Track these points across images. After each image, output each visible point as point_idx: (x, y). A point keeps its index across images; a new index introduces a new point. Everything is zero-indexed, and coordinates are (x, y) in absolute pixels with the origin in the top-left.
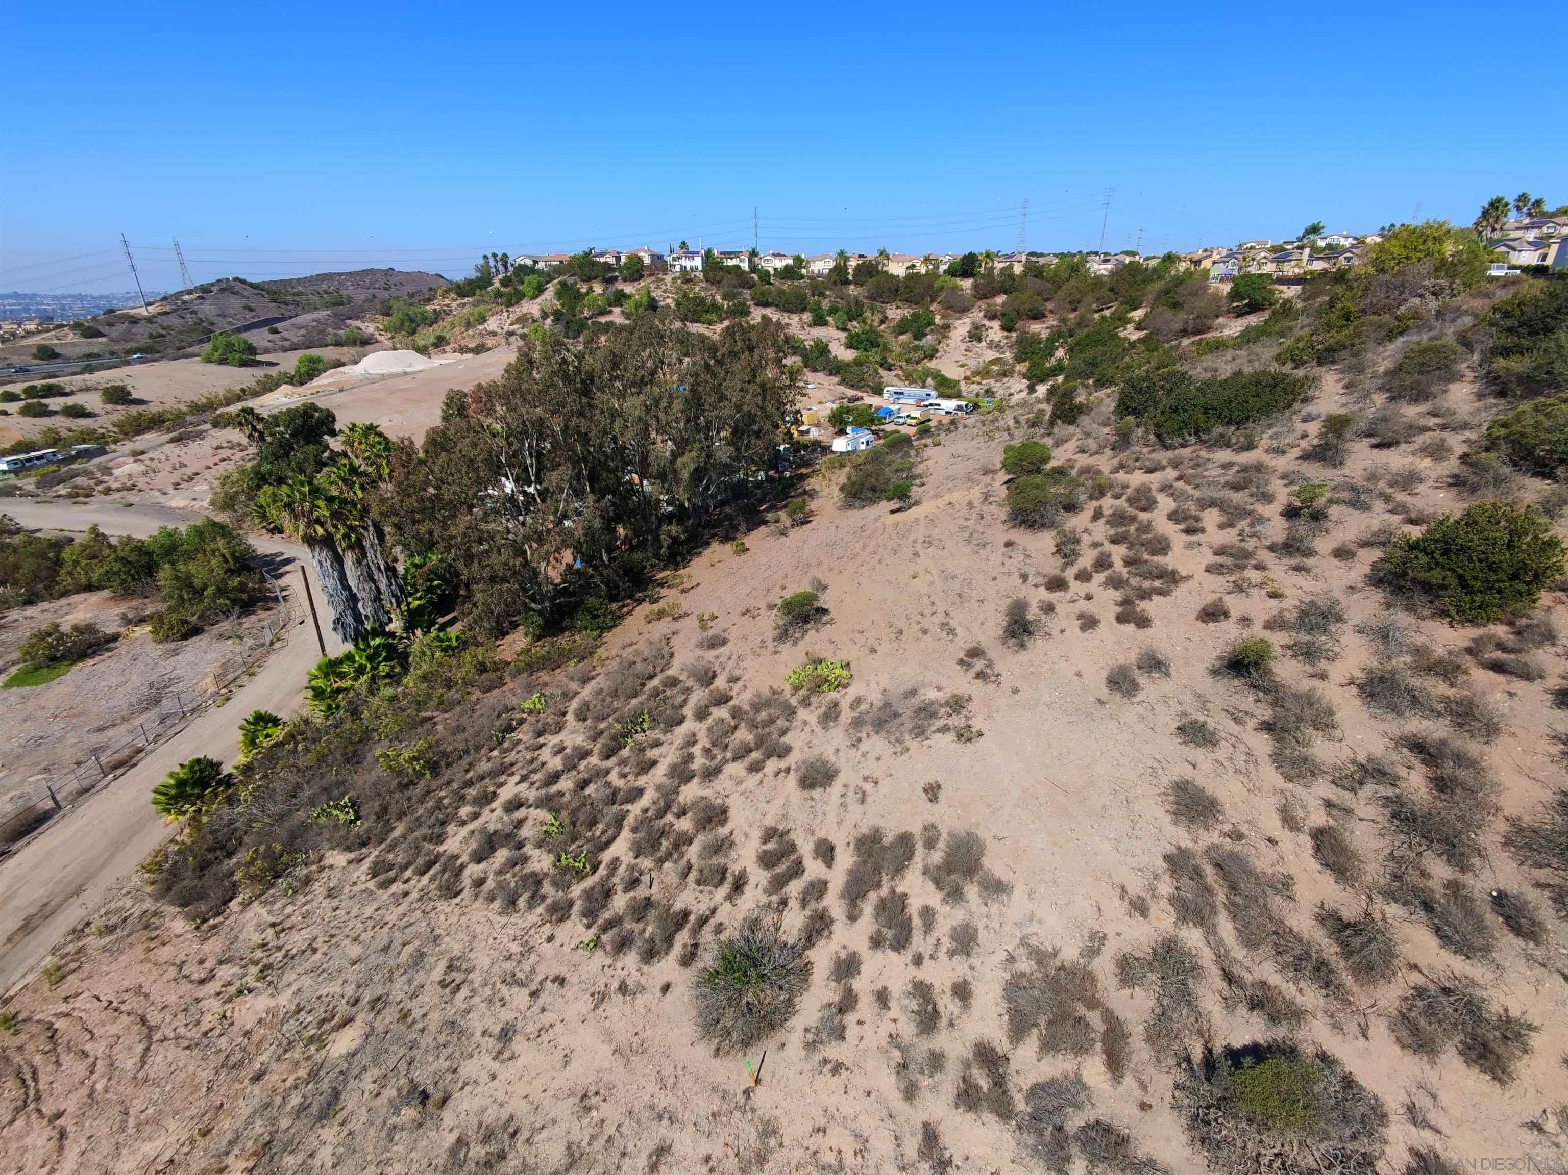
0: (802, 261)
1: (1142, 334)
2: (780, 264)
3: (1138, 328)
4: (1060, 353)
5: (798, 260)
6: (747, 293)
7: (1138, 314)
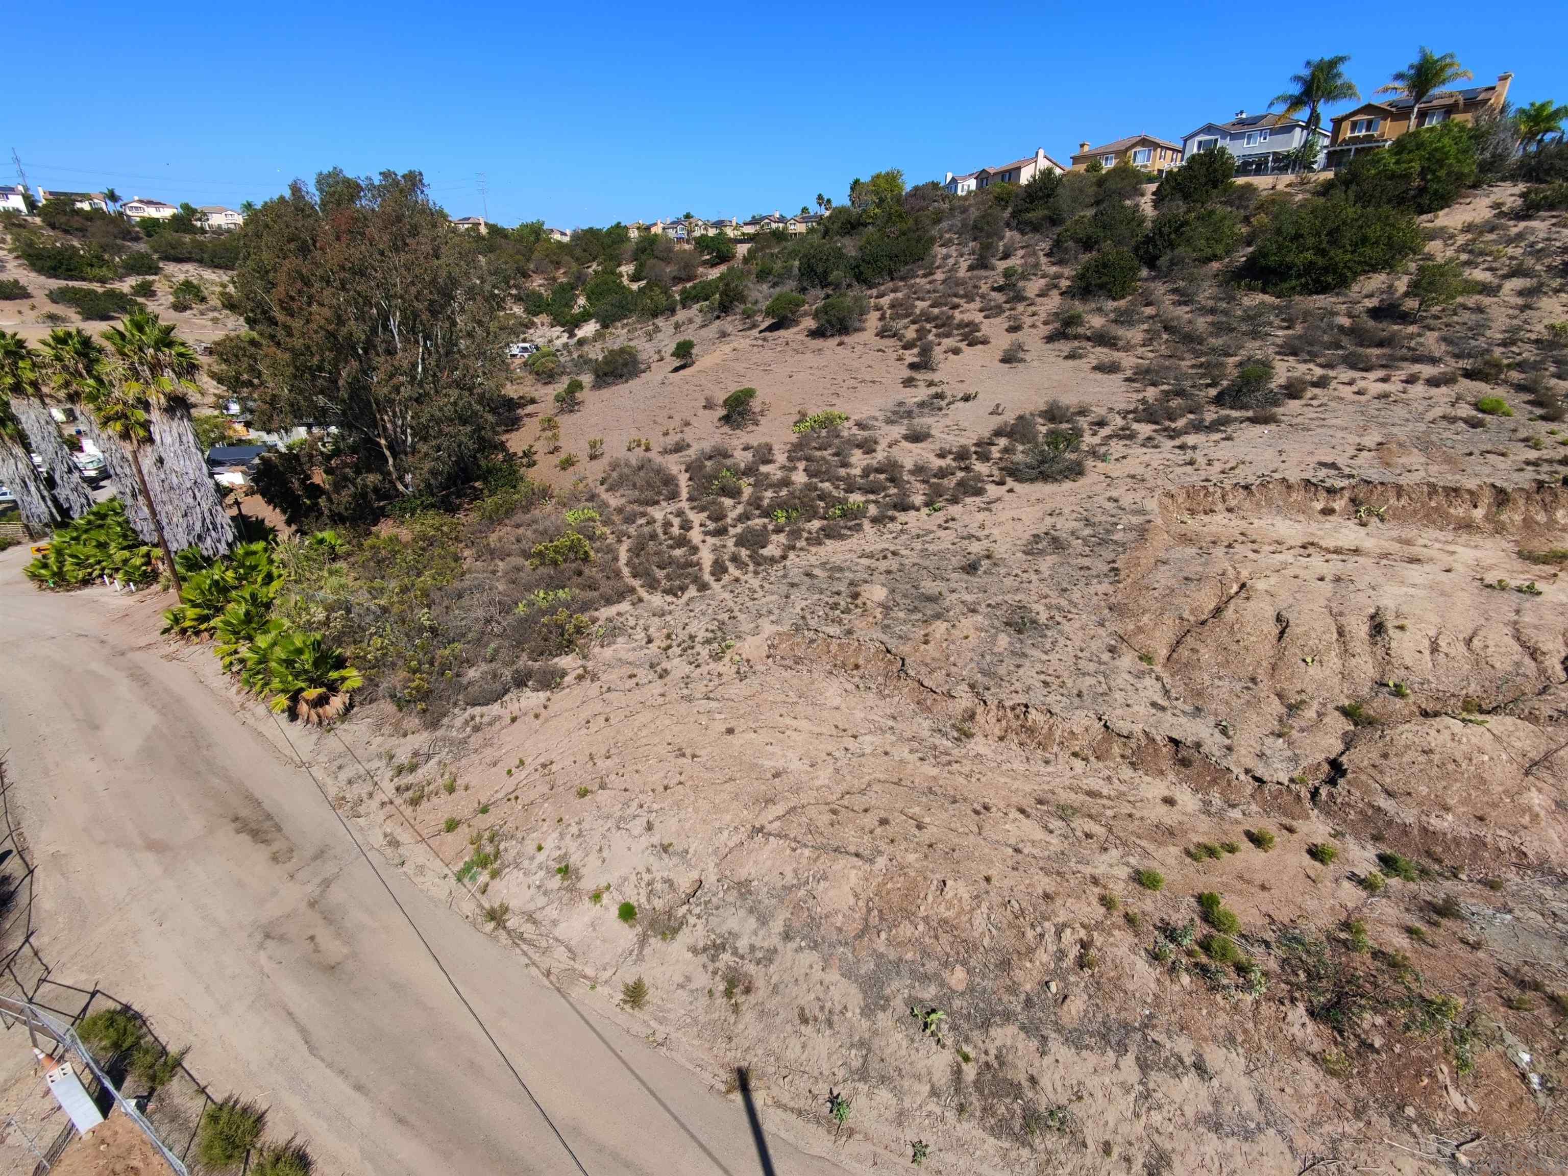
0: (194, 211)
1: (643, 283)
2: (166, 213)
3: (635, 278)
4: (582, 301)
5: (189, 210)
6: (142, 247)
7: (627, 269)
